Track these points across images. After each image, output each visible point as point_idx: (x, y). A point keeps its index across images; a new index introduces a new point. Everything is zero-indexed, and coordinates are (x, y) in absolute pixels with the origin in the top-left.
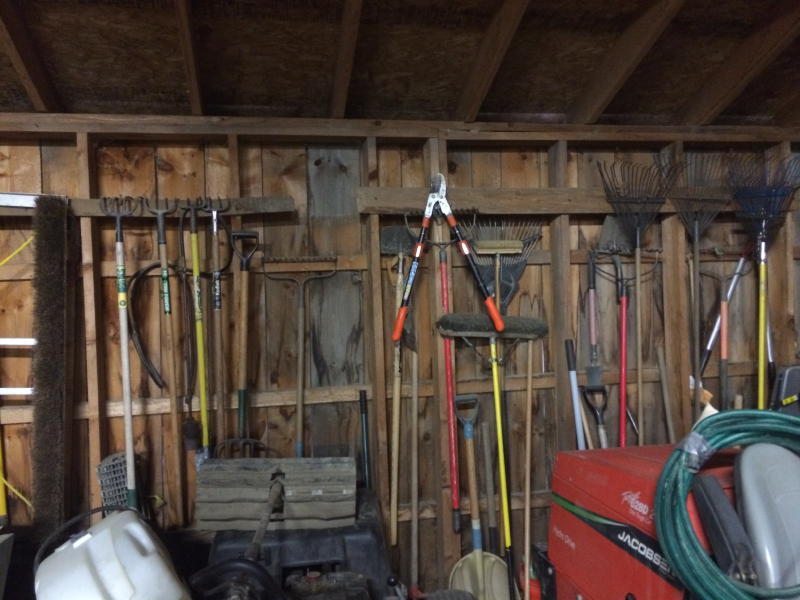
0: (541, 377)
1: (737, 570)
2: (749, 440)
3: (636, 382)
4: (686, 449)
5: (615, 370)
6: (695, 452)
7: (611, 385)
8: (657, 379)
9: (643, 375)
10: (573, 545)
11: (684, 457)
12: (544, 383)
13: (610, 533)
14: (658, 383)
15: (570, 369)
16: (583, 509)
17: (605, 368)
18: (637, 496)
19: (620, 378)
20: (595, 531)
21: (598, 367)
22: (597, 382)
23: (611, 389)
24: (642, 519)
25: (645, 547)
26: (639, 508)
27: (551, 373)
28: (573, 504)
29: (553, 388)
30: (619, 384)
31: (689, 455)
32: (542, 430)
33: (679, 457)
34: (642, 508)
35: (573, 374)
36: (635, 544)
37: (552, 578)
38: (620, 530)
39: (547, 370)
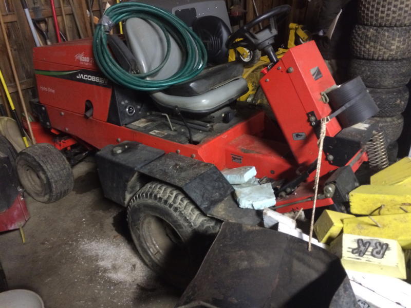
0: (7, 15)
1: (132, 70)
2: (127, 17)
3: (62, 15)
4: (103, 24)
5: (48, 9)
6: (106, 24)
7: (48, 17)
8: (71, 13)
9: (64, 10)
10: (53, 91)
11: (102, 27)
12: (10, 18)
13: (72, 77)
14: (72, 15)
15: (24, 8)
16: (54, 71)
17: (43, 8)
18: (82, 54)
19: (53, 13)
20: (64, 80)
21: (39, 7)
22: (40, 16)
23: (48, 20)
24: (87, 64)
25: (91, 76)
26: (84, 60)
27: (12, 13)
28: (49, 71)
29: (16, 21)
30: (52, 17)
31: (104, 26)
32: (15, 47)
33: (100, 28)
34: (87, 59)
35: (27, 10)
36: (86, 77)
37: (45, 112)
38: (77, 74)
39: (9, 11)
